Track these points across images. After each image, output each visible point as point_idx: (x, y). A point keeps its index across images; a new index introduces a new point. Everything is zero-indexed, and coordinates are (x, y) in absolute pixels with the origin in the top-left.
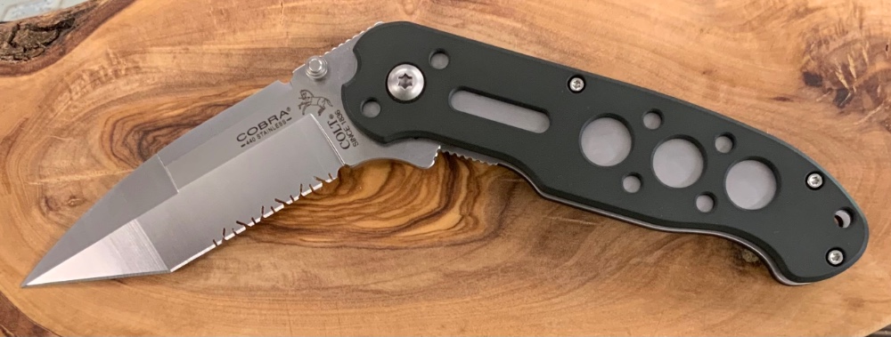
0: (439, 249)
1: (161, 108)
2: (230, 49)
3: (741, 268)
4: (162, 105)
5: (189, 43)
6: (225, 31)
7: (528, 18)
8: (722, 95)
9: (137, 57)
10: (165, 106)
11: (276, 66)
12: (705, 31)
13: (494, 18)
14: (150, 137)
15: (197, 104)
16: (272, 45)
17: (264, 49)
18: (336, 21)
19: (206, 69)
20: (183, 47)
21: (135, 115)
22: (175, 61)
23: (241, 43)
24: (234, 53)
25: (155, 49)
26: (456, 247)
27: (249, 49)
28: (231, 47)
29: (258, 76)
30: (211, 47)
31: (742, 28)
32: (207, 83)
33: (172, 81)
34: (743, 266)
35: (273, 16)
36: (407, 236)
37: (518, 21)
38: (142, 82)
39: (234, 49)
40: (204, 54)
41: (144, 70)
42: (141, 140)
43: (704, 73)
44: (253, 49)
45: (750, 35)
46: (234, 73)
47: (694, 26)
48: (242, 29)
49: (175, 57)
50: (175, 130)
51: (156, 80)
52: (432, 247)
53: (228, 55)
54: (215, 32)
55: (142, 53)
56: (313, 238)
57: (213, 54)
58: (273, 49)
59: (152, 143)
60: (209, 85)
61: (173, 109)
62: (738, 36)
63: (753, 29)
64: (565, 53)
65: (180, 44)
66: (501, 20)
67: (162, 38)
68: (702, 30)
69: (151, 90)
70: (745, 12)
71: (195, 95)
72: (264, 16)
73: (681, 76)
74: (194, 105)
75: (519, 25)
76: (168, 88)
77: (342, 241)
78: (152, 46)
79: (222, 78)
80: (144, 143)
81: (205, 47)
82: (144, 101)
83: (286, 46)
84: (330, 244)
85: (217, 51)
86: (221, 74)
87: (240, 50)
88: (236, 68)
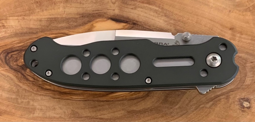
0: (125, 101)
1: (14, 43)
2: (41, 18)
3: (243, 109)
4: (14, 42)
5: (25, 16)
6: (39, 10)
7: (161, 6)
8: (237, 38)
9: (3, 21)
10: (15, 42)
11: (60, 25)
12: (231, 12)
13: (148, 5)
14: (10, 55)
15: (28, 41)
16: (59, 16)
17: (55, 18)
18: (84, 6)
19: (32, 26)
20: (22, 17)
21: (3, 46)
22: (19, 23)
23: (46, 15)
24: (43, 19)
25: (11, 18)
26: (132, 101)
27: (49, 18)
28: (42, 17)
29: (53, 30)
30: (34, 17)
31: (246, 10)
32: (32, 32)
33: (18, 31)
34: (244, 108)
35: (58, 4)
36: (113, 96)
37: (157, 7)
38: (6, 32)
39: (43, 18)
40: (31, 20)
41: (6, 27)
42: (6, 56)
43: (230, 29)
44: (51, 18)
45: (249, 13)
46: (43, 28)
47: (227, 9)
48: (46, 10)
49: (19, 22)
50: (20, 52)
51: (12, 31)
52: (123, 100)
53: (41, 21)
54: (35, 11)
55: (5, 20)
56: (76, 96)
57: (34, 20)
58: (59, 18)
59: (11, 58)
60: (33, 33)
61: (18, 43)
62: (244, 13)
63: (250, 11)
64: (176, 20)
65: (21, 16)
66: (151, 6)
67: (13, 13)
68: (230, 11)
69: (10, 35)
70: (247, 4)
71: (28, 37)
72: (55, 4)
73: (221, 30)
74: (27, 42)
75: (157, 9)
76: (16, 35)
77: (87, 98)
78: (10, 16)
79: (38, 30)
80: (7, 58)
81: (31, 17)
82: (7, 40)
83: (64, 17)
84: (82, 99)
85: (36, 19)
86: (38, 29)
87: (45, 18)
88: (44, 26)
